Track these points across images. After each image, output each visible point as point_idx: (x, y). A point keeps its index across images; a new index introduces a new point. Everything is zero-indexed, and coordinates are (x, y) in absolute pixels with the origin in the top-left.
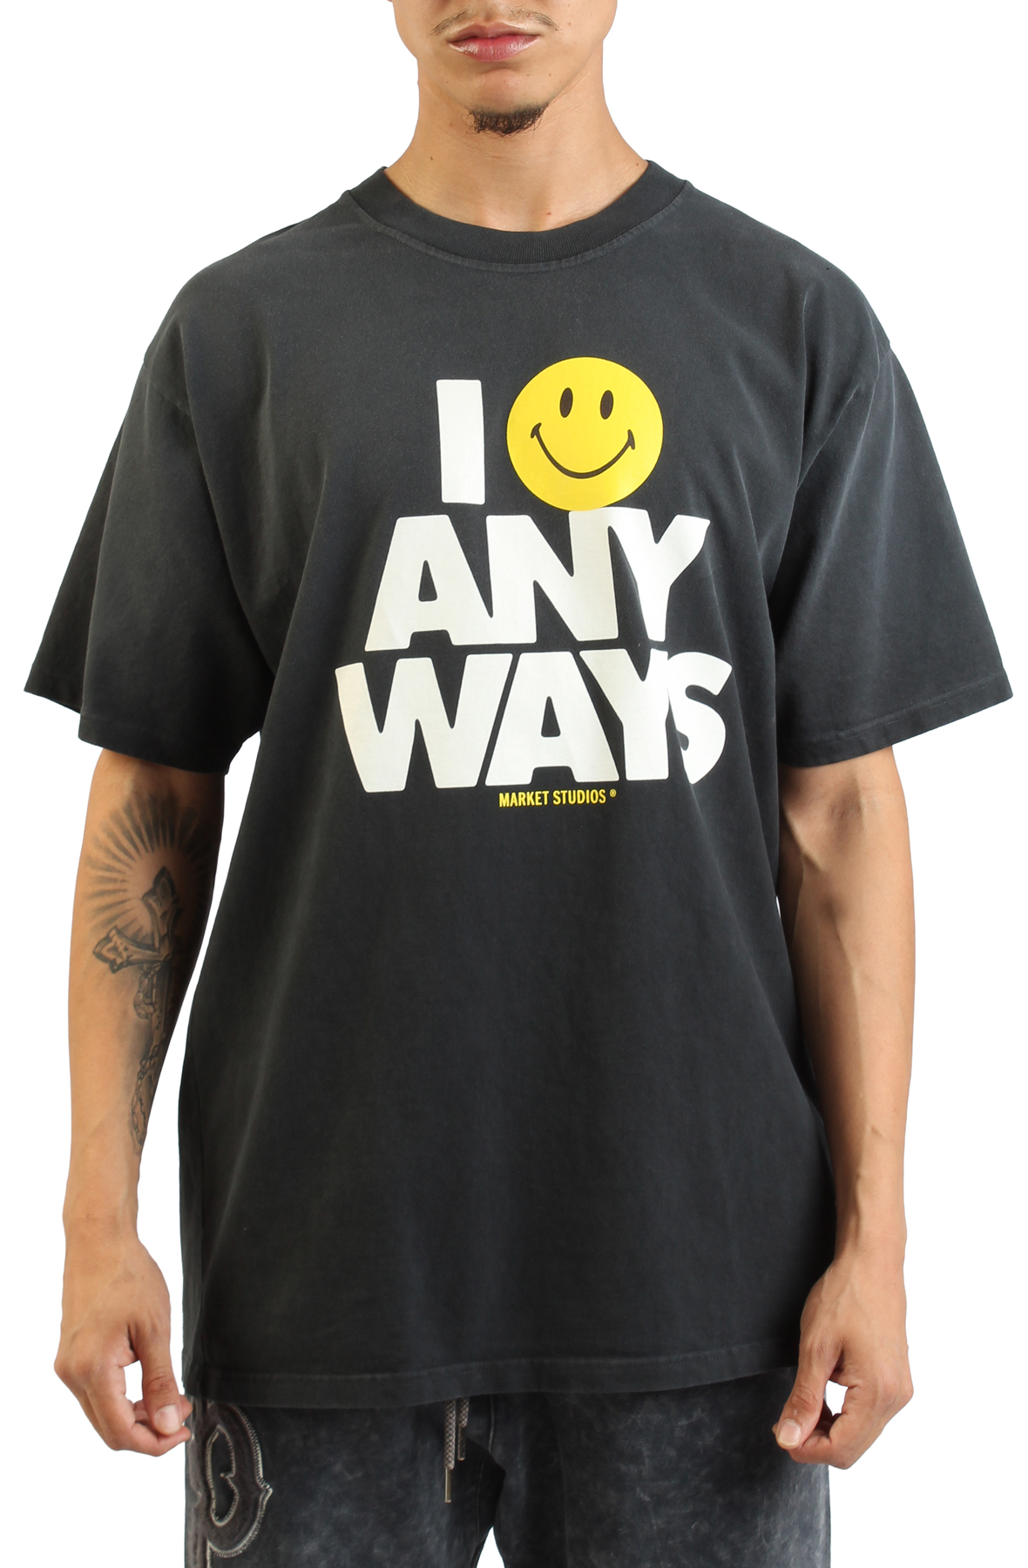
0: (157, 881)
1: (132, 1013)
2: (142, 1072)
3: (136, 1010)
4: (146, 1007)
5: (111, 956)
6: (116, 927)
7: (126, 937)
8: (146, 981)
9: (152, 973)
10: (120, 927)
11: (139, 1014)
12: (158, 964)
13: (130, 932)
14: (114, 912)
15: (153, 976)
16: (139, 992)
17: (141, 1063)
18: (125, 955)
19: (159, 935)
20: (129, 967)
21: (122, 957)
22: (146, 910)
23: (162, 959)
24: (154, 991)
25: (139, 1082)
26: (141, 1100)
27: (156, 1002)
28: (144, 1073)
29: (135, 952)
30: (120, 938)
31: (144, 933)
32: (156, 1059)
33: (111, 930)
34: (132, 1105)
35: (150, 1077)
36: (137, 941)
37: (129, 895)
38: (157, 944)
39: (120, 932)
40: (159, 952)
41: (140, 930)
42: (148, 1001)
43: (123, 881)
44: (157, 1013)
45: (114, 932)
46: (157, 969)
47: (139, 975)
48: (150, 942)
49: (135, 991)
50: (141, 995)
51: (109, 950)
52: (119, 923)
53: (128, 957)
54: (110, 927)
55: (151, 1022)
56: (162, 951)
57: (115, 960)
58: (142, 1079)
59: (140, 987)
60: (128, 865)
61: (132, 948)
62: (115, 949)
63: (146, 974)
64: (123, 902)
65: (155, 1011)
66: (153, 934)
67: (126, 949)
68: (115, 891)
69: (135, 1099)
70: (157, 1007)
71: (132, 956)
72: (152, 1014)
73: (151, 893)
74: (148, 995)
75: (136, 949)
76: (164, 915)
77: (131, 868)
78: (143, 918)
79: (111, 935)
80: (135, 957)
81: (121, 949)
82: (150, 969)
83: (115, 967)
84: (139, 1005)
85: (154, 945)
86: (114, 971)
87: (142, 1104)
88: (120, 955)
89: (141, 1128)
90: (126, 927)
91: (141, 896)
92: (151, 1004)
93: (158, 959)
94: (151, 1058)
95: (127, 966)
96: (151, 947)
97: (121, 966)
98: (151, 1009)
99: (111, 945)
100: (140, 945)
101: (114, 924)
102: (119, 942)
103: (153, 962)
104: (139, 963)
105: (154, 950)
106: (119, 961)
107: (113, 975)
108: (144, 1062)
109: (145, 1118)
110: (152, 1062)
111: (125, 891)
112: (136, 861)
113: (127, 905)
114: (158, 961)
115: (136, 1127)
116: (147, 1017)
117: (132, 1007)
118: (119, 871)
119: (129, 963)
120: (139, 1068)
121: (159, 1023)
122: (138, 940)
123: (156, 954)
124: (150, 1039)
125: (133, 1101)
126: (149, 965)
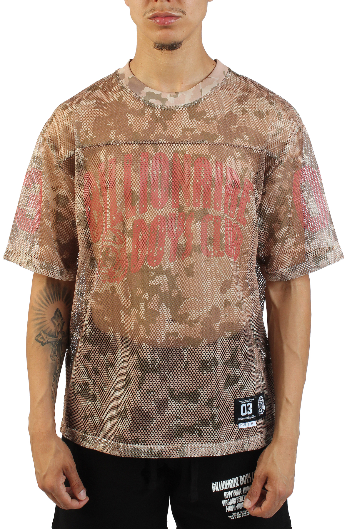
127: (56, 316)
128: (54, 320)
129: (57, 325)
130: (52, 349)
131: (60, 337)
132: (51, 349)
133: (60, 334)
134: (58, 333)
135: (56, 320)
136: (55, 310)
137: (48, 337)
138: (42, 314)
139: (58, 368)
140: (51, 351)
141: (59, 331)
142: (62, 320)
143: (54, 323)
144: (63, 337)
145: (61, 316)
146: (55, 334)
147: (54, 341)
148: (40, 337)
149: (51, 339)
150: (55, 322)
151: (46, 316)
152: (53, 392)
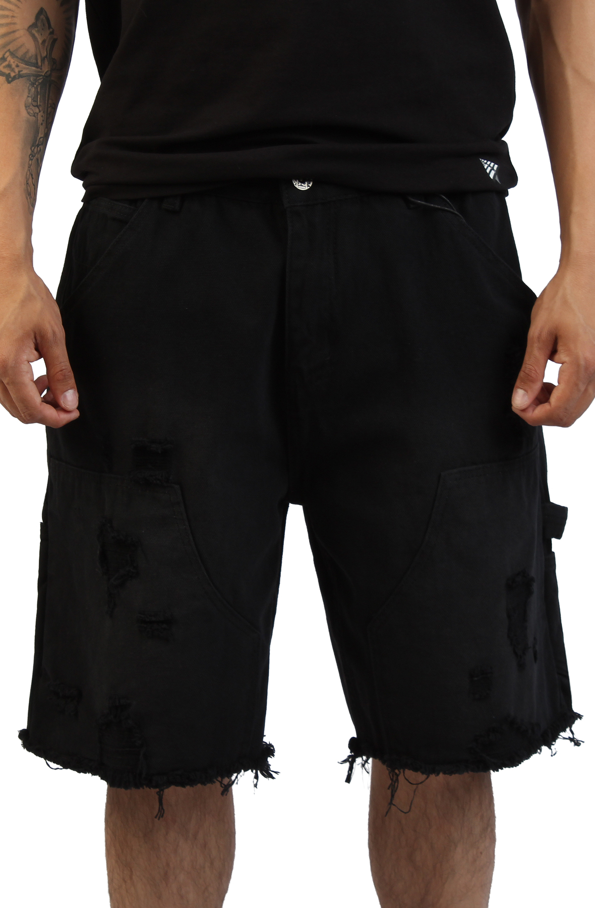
0: (37, 17)
1: (24, 113)
2: (32, 155)
3: (27, 110)
4: (33, 108)
5: (7, 71)
6: (9, 50)
7: (17, 57)
8: (33, 90)
9: (37, 83)
10: (11, 50)
11: (28, 113)
12: (41, 77)
13: (20, 53)
14: (7, 39)
15: (37, 85)
16: (28, 97)
17: (31, 149)
18: (17, 70)
19: (41, 56)
20: (21, 79)
21: (14, 72)
22: (31, 38)
23: (43, 74)
24: (39, 96)
25: (30, 162)
26: (32, 175)
27: (40, 105)
28: (33, 156)
29: (25, 68)
30: (13, 58)
31: (30, 55)
32: (42, 147)
33: (6, 53)
34: (26, 178)
35: (37, 160)
36: (24, 60)
37: (18, 27)
38: (40, 64)
39: (13, 54)
40: (41, 69)
41: (27, 52)
42: (35, 104)
43: (13, 17)
44: (42, 112)
45: (8, 54)
46: (40, 81)
47: (28, 85)
48: (34, 61)
49: (25, 96)
50: (30, 100)
51: (4, 67)
52: (12, 47)
53: (19, 72)
54: (5, 50)
55: (38, 119)
56: (43, 68)
57: (9, 73)
58: (32, 160)
59: (29, 94)
60: (16, 5)
61: (22, 65)
62: (9, 66)
63: (33, 84)
64: (14, 32)
65: (40, 112)
66: (36, 56)
67: (17, 66)
68: (8, 24)
69: (28, 174)
70: (41, 109)
71: (21, 71)
72: (38, 113)
73: (34, 26)
74: (35, 100)
75: (24, 66)
76: (44, 42)
77: (18, 7)
78: (28, 44)
79: (6, 56)
80: (24, 72)
81: (14, 66)
82: (36, 80)
83: (10, 79)
84: (29, 107)
85: (37, 63)
86: (9, 82)
87: (33, 178)
88: (13, 70)
89: (32, 195)
90: (17, 50)
91: (27, 28)
92: (37, 106)
93: (41, 74)
94: (38, 146)
95: (18, 78)
96: (36, 65)
97: (14, 78)
98: (37, 110)
99: (7, 63)
100: (27, 63)
101: (8, 48)
102: (12, 61)
103: (37, 76)
104: (27, 76)
105: (37, 67)
106: (12, 74)
107: (9, 84)
108: (33, 148)
109: (35, 189)
110: (39, 148)
111: (14, 24)
112: (22, 3)
113: (17, 34)
114: (41, 75)
115: (29, 194)
116: (34, 116)
117: (24, 108)
118: (10, 10)
119: (20, 76)
120: (30, 152)
121: (43, 121)
122: (26, 59)
123: (39, 70)
124: (37, 132)
125: (27, 174)
126: (35, 78)
127: (39, 24)
128: (34, 32)
129: (40, 41)
130: (29, 90)
131: (46, 68)
132: (26, 91)
133: (46, 62)
134: (43, 60)
135: (38, 31)
136: (36, 11)
137: (20, 64)
138: (7, 16)
139: (41, 135)
140: (26, 94)
141: (44, 54)
142: (52, 33)
143: (33, 36)
144: (52, 70)
145: (50, 27)
146: (37, 59)
147: (33, 75)
148: (4, 64)
149: (27, 70)
150: (36, 35)
151: (15, 20)
152: (30, 181)
